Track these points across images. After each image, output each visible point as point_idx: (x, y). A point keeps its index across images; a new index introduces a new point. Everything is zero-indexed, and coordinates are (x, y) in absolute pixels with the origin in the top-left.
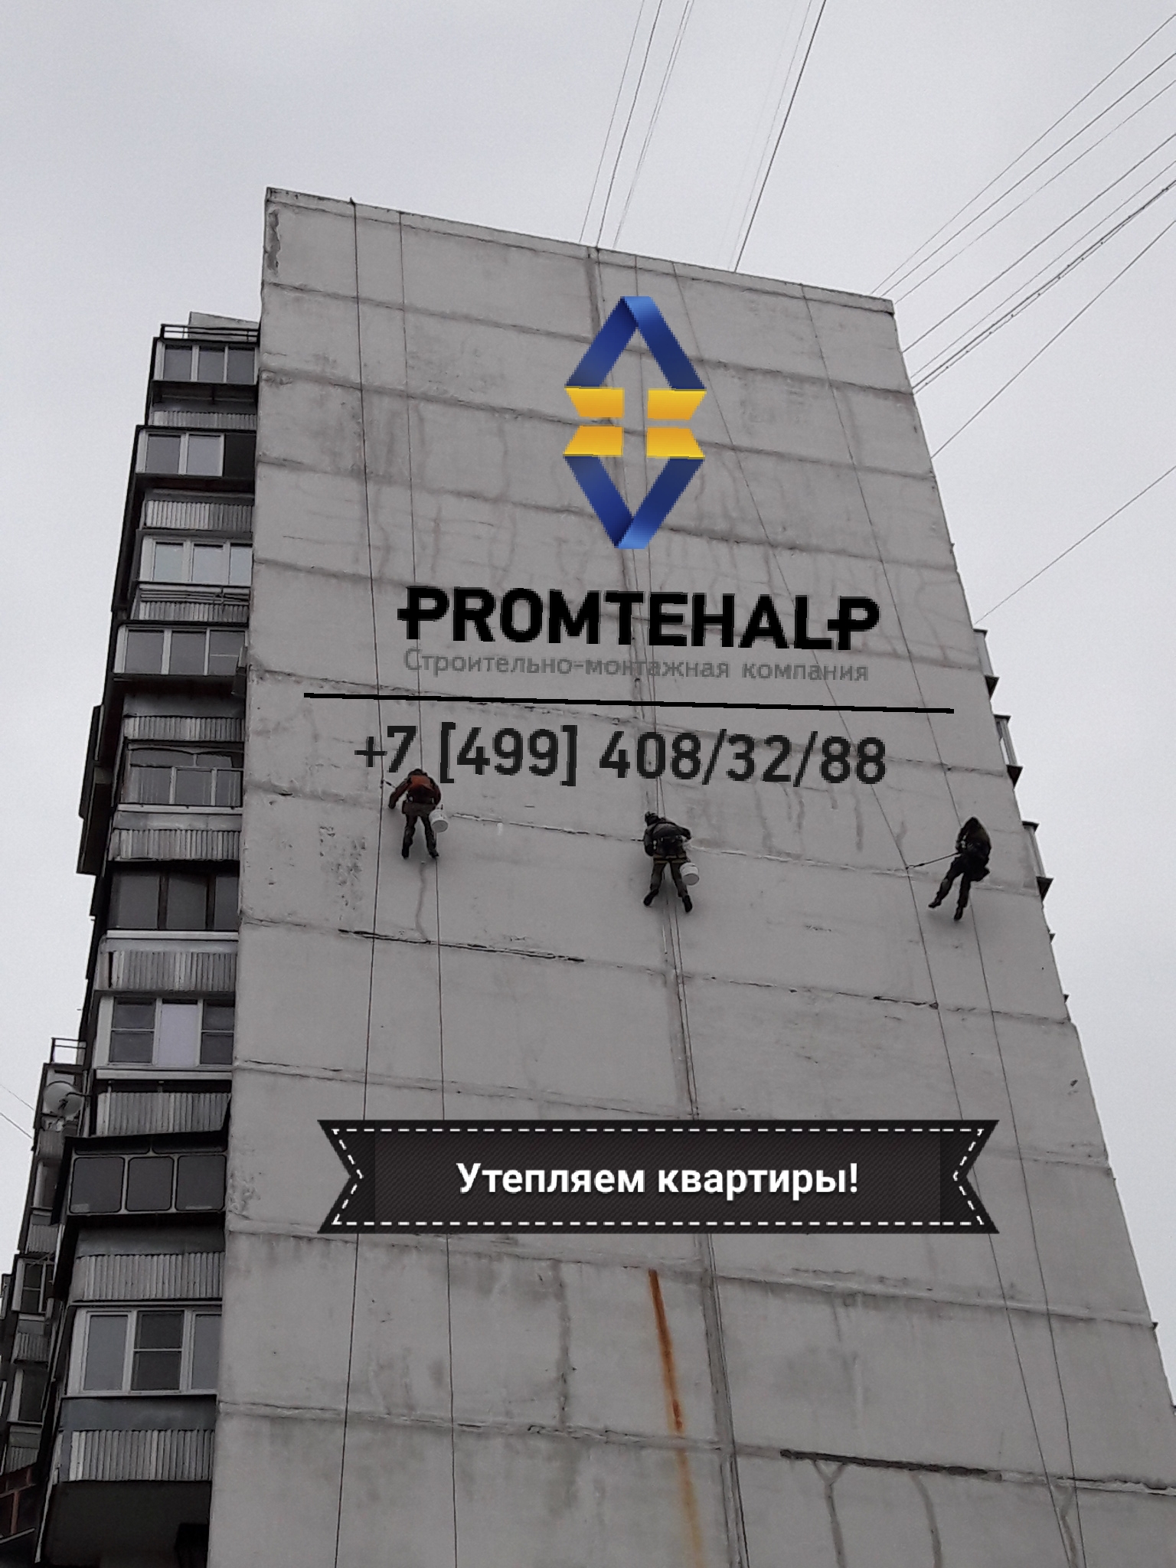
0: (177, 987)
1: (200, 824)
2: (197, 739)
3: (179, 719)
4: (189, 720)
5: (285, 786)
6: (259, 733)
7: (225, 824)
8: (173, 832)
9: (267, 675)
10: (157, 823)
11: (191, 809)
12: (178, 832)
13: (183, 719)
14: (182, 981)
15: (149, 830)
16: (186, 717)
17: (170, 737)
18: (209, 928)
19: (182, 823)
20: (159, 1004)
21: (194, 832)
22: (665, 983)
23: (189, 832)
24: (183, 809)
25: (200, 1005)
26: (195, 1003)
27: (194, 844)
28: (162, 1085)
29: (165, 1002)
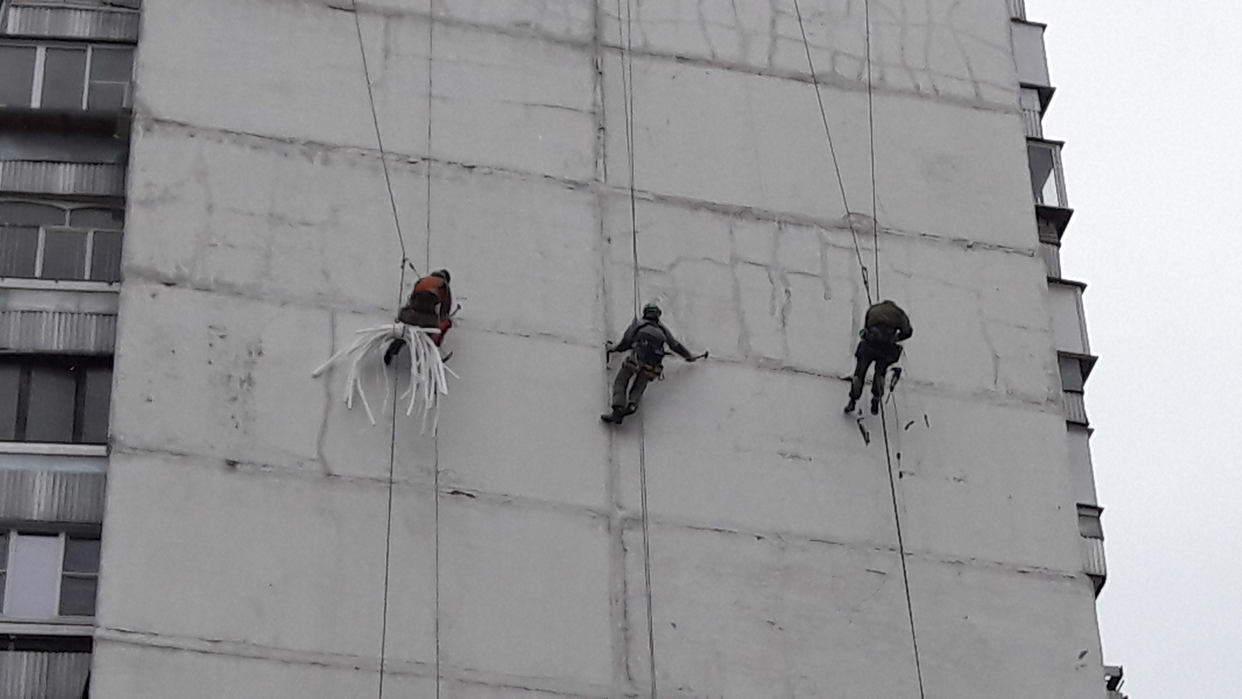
0: (35, 518)
1: (70, 305)
2: (71, 191)
3: (50, 165)
4: (62, 167)
5: (170, 273)
6: (141, 203)
7: (101, 306)
8: (38, 314)
9: (156, 126)
10: (18, 302)
11: (63, 285)
12: (44, 314)
13: (56, 165)
14: (42, 508)
15: (10, 312)
16: (59, 162)
17: (39, 188)
18: (76, 441)
19: (49, 303)
20: (14, 536)
21: (63, 316)
22: (609, 528)
23: (57, 315)
24: (51, 284)
25: (62, 538)
26: (56, 535)
27: (62, 329)
28: (12, 640)
29: (21, 533)
